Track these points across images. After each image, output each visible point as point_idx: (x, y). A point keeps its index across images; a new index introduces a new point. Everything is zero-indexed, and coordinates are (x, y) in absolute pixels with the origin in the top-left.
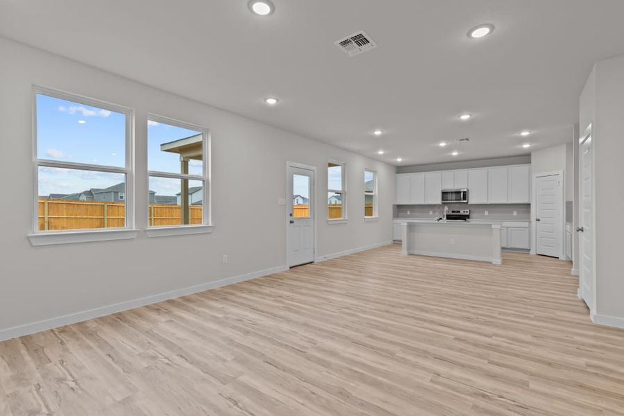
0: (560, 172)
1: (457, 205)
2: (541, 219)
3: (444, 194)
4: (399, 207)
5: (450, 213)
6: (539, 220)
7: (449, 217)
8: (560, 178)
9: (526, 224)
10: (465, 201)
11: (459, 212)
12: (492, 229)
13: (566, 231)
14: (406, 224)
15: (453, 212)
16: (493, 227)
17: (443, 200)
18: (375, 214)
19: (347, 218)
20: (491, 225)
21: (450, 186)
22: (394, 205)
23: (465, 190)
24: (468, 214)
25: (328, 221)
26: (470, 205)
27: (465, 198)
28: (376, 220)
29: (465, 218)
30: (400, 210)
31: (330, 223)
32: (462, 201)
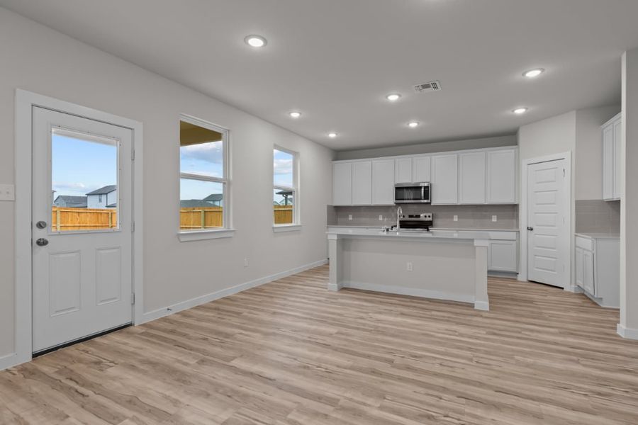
0: (567, 155)
1: (415, 207)
2: (534, 227)
3: (399, 189)
4: (338, 209)
5: (407, 218)
6: (532, 229)
7: (404, 225)
8: (567, 164)
9: (512, 235)
10: (425, 201)
11: (419, 216)
12: (475, 247)
13: (576, 246)
14: (336, 238)
15: (410, 216)
16: (476, 243)
17: (396, 199)
18: (297, 221)
19: (232, 229)
20: (472, 240)
21: (406, 180)
22: (329, 207)
23: (426, 185)
24: (430, 219)
25: (179, 235)
26: (434, 206)
27: (426, 196)
28: (297, 230)
29: (426, 225)
30: (338, 213)
31: (183, 239)
32: (422, 201)
